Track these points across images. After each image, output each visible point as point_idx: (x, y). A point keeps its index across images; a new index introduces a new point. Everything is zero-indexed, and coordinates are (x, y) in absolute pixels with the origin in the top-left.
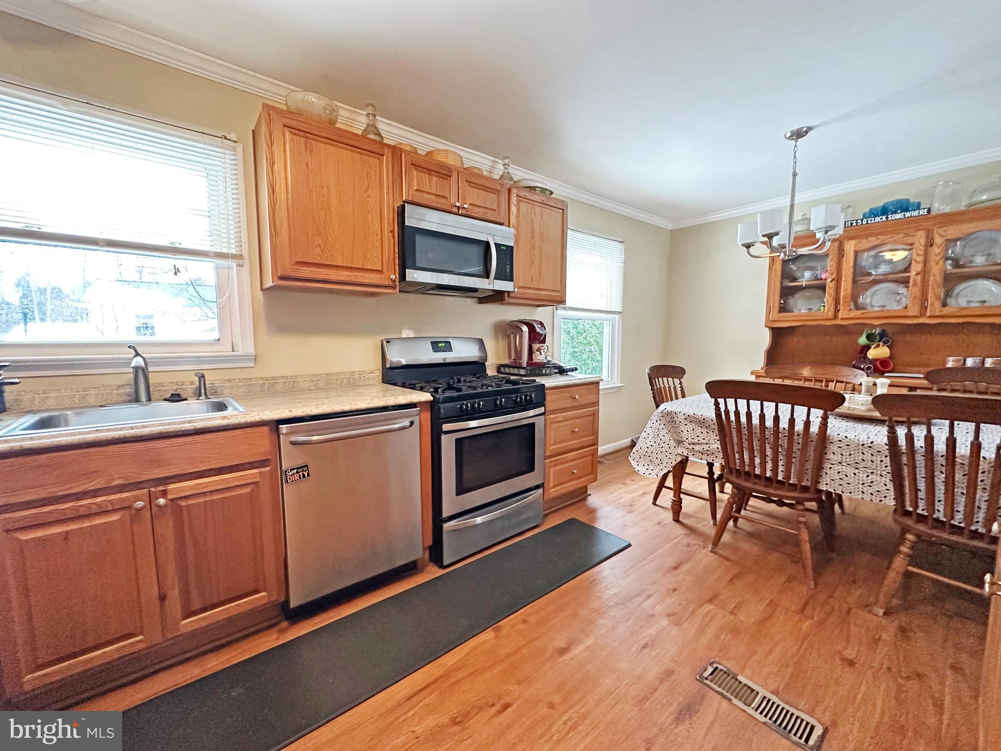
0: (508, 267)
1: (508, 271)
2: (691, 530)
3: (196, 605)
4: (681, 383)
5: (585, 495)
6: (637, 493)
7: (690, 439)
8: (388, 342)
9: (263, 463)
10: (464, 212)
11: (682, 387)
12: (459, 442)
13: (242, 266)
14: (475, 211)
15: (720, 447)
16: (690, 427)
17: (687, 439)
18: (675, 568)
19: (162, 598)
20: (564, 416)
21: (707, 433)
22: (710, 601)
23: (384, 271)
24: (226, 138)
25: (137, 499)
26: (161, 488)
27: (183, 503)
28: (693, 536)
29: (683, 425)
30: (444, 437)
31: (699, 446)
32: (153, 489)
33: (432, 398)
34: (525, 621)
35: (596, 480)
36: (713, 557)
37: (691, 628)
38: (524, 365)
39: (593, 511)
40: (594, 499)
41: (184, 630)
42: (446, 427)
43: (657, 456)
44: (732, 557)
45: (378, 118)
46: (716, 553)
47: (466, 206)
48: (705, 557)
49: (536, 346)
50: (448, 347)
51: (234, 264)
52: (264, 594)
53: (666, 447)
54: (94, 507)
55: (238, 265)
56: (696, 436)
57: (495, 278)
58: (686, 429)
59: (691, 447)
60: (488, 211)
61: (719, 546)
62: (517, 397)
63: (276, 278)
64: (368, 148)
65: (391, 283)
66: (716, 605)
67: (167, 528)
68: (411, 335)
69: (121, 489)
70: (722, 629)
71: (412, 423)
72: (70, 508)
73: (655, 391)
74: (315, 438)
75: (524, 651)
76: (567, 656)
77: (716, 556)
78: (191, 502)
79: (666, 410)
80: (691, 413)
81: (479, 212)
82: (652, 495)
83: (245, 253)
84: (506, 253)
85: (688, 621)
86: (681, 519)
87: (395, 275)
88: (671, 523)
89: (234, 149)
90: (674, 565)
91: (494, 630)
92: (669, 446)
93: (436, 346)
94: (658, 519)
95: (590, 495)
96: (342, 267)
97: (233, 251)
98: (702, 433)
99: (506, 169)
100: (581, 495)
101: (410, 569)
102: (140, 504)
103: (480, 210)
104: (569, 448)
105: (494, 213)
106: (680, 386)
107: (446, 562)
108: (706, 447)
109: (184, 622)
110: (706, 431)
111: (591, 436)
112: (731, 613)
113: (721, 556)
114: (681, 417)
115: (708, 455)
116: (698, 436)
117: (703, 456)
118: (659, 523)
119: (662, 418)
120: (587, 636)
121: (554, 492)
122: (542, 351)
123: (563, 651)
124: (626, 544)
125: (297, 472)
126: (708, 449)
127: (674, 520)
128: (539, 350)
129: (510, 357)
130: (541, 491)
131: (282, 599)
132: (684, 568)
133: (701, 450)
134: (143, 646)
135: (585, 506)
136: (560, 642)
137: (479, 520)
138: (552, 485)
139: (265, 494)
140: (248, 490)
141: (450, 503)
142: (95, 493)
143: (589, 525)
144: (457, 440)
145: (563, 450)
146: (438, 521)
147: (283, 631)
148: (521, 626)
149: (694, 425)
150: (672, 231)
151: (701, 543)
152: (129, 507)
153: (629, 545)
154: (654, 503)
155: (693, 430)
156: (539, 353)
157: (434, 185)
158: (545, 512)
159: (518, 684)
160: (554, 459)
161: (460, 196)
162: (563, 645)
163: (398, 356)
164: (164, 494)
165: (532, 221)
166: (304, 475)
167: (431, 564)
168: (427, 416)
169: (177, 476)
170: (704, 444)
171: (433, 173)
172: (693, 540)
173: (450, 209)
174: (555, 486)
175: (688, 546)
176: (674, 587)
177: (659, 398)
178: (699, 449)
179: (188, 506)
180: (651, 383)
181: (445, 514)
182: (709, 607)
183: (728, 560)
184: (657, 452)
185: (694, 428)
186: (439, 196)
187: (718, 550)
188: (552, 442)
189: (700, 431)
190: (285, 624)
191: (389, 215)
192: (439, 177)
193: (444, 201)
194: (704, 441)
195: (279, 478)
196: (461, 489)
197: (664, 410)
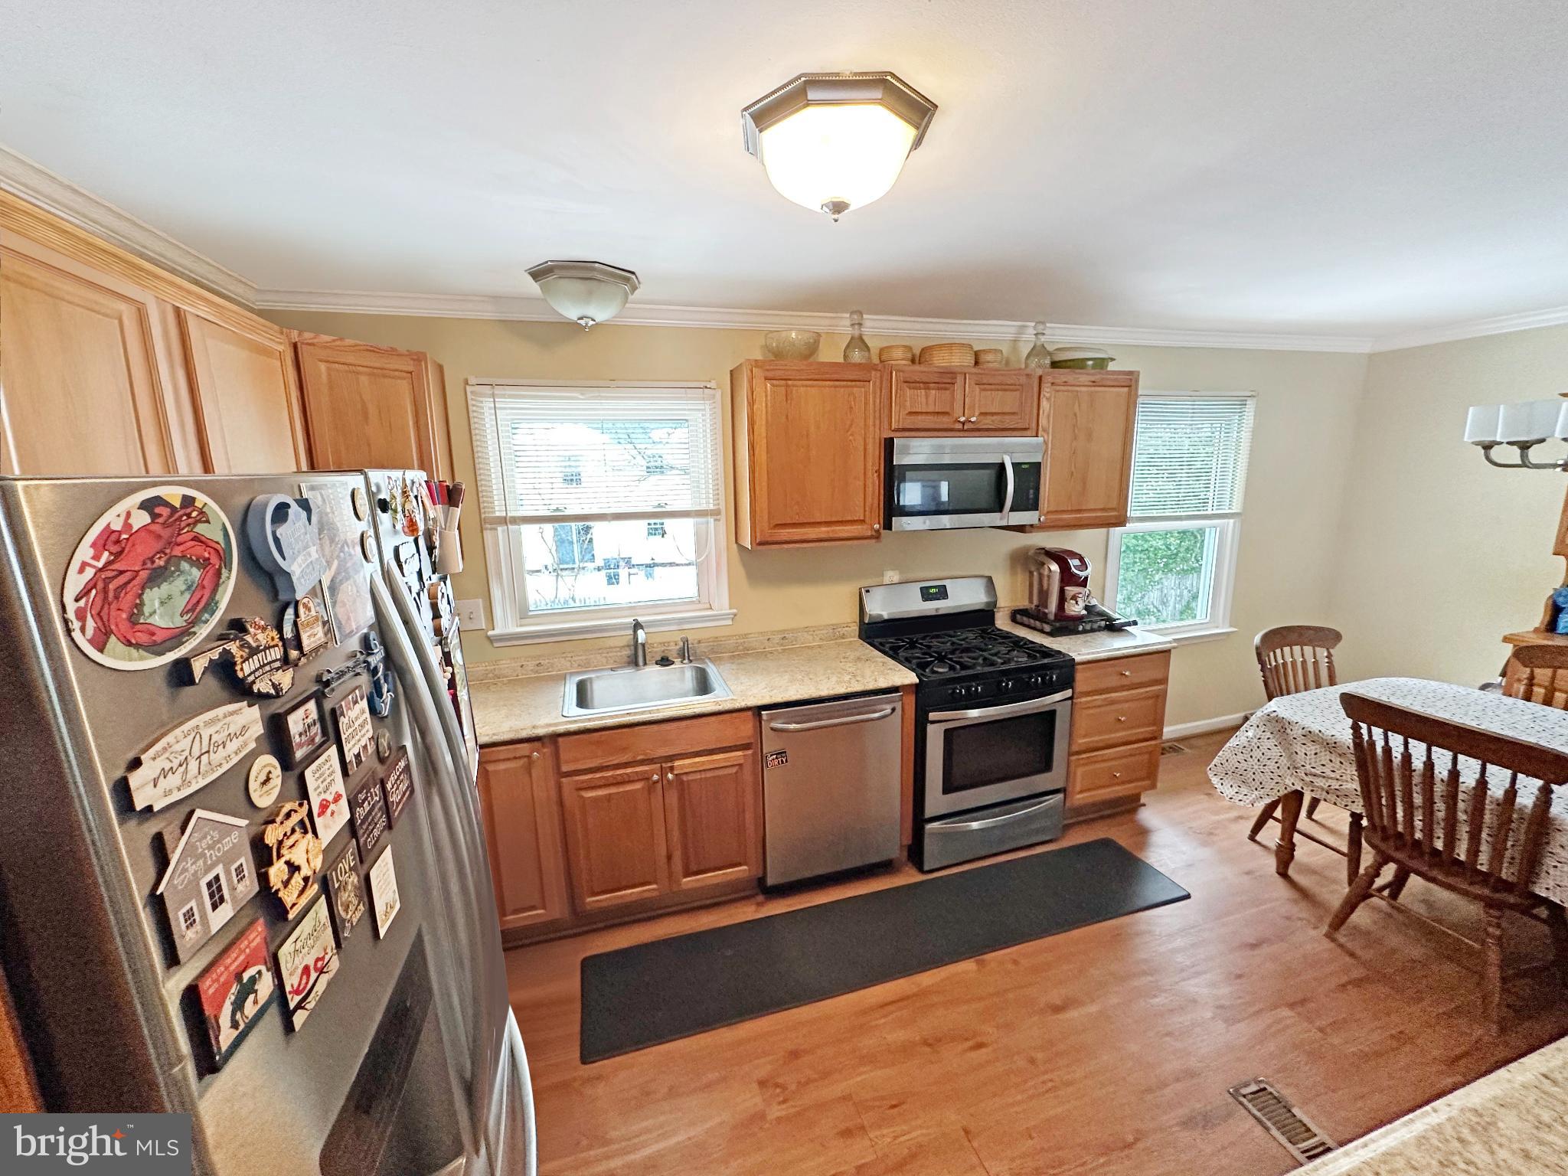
0: (1031, 491)
1: (1031, 496)
2: (1304, 894)
3: (694, 867)
4: (1329, 656)
5: (1134, 805)
6: (1227, 816)
7: (1308, 767)
8: (868, 591)
9: (746, 747)
10: (970, 426)
11: (1330, 663)
12: (949, 734)
13: (719, 520)
14: (988, 423)
15: (1359, 789)
16: (1312, 748)
17: (1303, 766)
18: (1254, 946)
19: (669, 857)
20: (1105, 699)
21: (1341, 763)
22: (1292, 1006)
23: (867, 520)
24: (706, 387)
25: (653, 772)
26: (669, 764)
27: (685, 778)
28: (1303, 904)
29: (1299, 744)
30: (930, 728)
31: (1324, 780)
32: (664, 765)
33: (917, 681)
34: (1015, 962)
35: (1153, 786)
36: (1327, 944)
37: (1244, 1030)
38: (1051, 617)
39: (1142, 833)
40: (1149, 815)
41: (684, 887)
42: (932, 716)
43: (1253, 776)
44: (1359, 952)
45: (865, 316)
46: (1333, 940)
47: (973, 419)
48: (1312, 939)
49: (1071, 590)
50: (942, 593)
51: (712, 520)
52: (745, 867)
53: (1272, 765)
54: (625, 776)
55: (715, 520)
56: (1319, 763)
57: (1012, 510)
58: (1304, 751)
59: (1308, 779)
60: (1007, 417)
61: (1343, 930)
62: (1030, 678)
63: (754, 545)
64: (851, 378)
65: (874, 533)
66: (1299, 1014)
67: (673, 798)
68: (896, 578)
69: (642, 762)
70: (1295, 1047)
71: (893, 710)
72: (612, 776)
73: (1268, 674)
74: (792, 726)
75: (1011, 996)
76: (1061, 1016)
77: (1332, 945)
78: (690, 777)
79: (1275, 714)
80: (1315, 728)
81: (993, 421)
82: (1250, 824)
83: (722, 507)
84: (1030, 473)
85: (1246, 1021)
86: (1291, 872)
87: (879, 523)
88: (1271, 876)
89: (714, 396)
90: (1252, 941)
91: (977, 962)
92: (1278, 765)
93: (926, 595)
94: (1251, 866)
95: (1144, 805)
96: (820, 524)
97: (711, 507)
98: (1331, 761)
99: (1037, 338)
100: (1129, 806)
101: (885, 867)
102: (655, 777)
103: (995, 417)
104: (1110, 742)
105: (1016, 417)
106: (1326, 660)
107: (926, 868)
108: (1335, 785)
109: (685, 880)
110: (1339, 759)
111: (1149, 725)
112: (1321, 1030)
113: (1341, 946)
114: (1297, 732)
115: (1338, 796)
116: (1323, 765)
117: (1329, 796)
118: (1248, 873)
119: (1268, 724)
120: (1093, 1001)
121: (1079, 798)
122: (1079, 599)
123: (1057, 1009)
124: (1184, 893)
125: (777, 758)
126: (1337, 787)
127: (1279, 873)
128: (1074, 598)
129: (1031, 601)
130: (1061, 796)
131: (760, 876)
132: (1265, 950)
133: (1326, 787)
134: (655, 894)
135: (1133, 821)
136: (1055, 996)
137: (975, 825)
138: (1078, 789)
139: (747, 776)
140: (734, 770)
141: (936, 801)
142: (626, 765)
143: (1130, 853)
144: (946, 731)
145: (1101, 744)
146: (919, 820)
147: (759, 905)
148: (1010, 966)
149: (1318, 747)
150: (1371, 357)
151: (1313, 920)
152: (648, 779)
153: (1188, 897)
154: (1252, 837)
155: (1316, 754)
156: (1074, 602)
157: (931, 399)
158: (1066, 822)
159: (998, 1027)
160: (1084, 756)
161: (966, 407)
162: (1058, 1002)
163: (880, 607)
164: (672, 769)
165: (1075, 415)
166: (782, 761)
167: (910, 865)
168: (911, 701)
169: (681, 754)
170: (1331, 778)
171: (931, 385)
172: (1301, 911)
173: (952, 427)
174: (1081, 792)
175: (1288, 918)
176: (1239, 972)
177: (1275, 685)
178: (1322, 784)
179: (688, 781)
180: (1261, 661)
181: (928, 814)
182: (1286, 1012)
183: (1352, 955)
184: (1253, 770)
185: (1318, 751)
186: (938, 413)
187: (1341, 936)
188: (1083, 733)
189: (1328, 758)
190: (760, 898)
191: (875, 453)
192: (938, 389)
193: (945, 419)
194: (1333, 775)
195: (761, 761)
196: (948, 788)
197: (1271, 713)
